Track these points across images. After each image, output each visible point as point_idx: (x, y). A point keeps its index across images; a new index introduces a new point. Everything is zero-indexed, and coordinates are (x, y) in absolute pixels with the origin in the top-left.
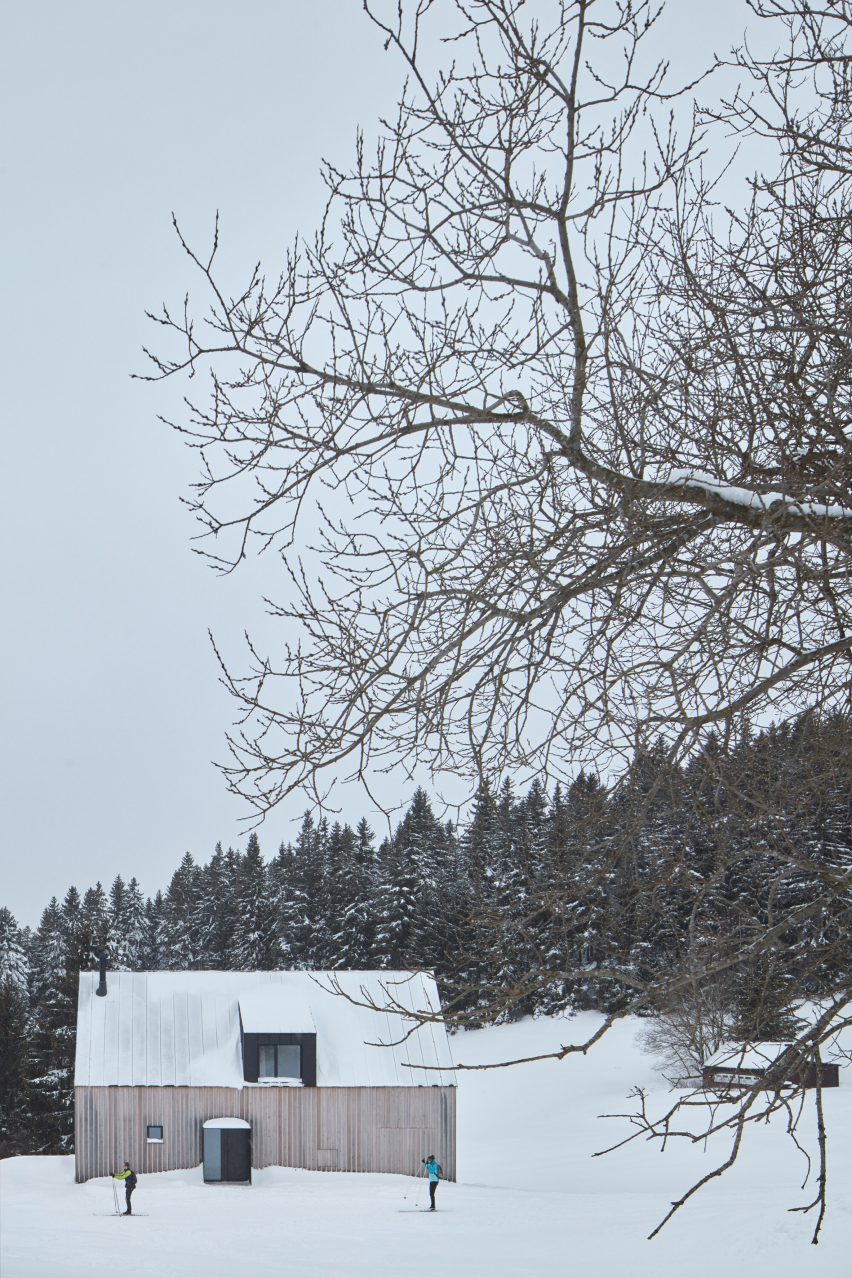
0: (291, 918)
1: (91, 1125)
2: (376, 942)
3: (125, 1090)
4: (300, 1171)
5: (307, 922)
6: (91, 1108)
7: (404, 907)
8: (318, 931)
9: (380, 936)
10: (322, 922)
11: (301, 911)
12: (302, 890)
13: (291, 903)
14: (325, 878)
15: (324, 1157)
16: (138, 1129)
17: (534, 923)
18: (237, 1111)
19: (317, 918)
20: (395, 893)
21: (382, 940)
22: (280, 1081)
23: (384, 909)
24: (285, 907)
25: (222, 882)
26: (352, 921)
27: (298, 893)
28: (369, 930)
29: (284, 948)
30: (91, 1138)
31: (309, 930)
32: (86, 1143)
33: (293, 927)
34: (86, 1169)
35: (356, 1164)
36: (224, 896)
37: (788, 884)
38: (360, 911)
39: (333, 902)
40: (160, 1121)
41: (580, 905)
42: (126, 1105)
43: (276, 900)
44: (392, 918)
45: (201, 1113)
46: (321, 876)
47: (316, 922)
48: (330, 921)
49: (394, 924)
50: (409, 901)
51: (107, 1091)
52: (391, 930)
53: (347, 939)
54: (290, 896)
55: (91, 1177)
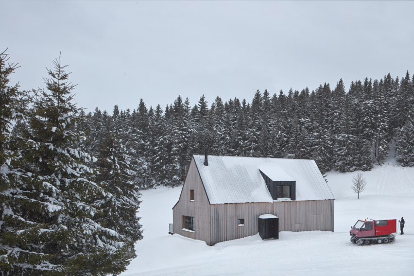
0: (136, 140)
1: (217, 220)
2: (173, 151)
3: (230, 205)
4: (290, 232)
5: (143, 142)
6: (217, 213)
7: (184, 139)
8: (148, 146)
9: (174, 149)
10: (149, 142)
11: (140, 138)
12: (140, 130)
13: (135, 134)
14: (149, 126)
15: (298, 226)
16: (235, 221)
17: (233, 147)
18: (270, 211)
19: (146, 141)
20: (180, 133)
21: (175, 151)
22: (284, 199)
23: (176, 139)
24: (132, 136)
25: (99, 124)
26: (162, 143)
27: (138, 130)
28: (169, 146)
29: (133, 151)
30: (217, 226)
31: (143, 145)
32: (215, 228)
33: (137, 144)
34: (215, 240)
35: (307, 228)
36: (100, 129)
37: (313, 140)
38: (165, 139)
39: (153, 135)
40: (243, 217)
41: (249, 142)
42: (230, 211)
43: (128, 133)
44: (179, 142)
45: (258, 213)
46: (148, 125)
47: (146, 142)
48: (152, 142)
49: (180, 145)
50: (186, 137)
51: (223, 206)
52: (179, 147)
53: (160, 149)
54: (134, 132)
55: (217, 243)
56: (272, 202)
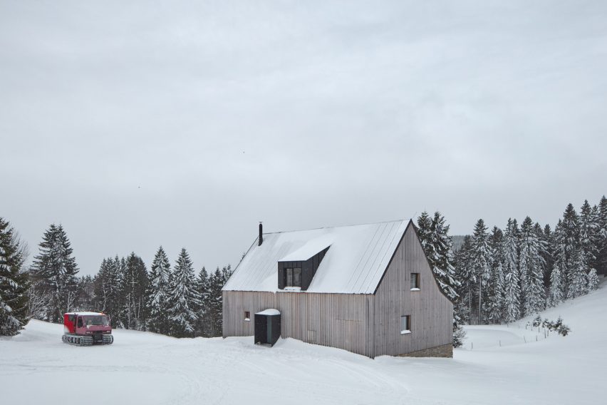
1: (227, 310)
3: (238, 293)
6: (227, 302)
15: (310, 335)
18: (275, 305)
22: (292, 289)
30: (227, 317)
34: (226, 332)
40: (249, 309)
42: (238, 301)
45: (263, 306)
51: (232, 293)
55: (227, 336)
56: (275, 292)
